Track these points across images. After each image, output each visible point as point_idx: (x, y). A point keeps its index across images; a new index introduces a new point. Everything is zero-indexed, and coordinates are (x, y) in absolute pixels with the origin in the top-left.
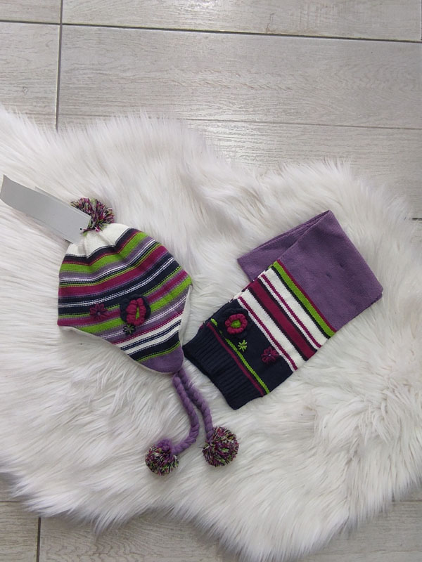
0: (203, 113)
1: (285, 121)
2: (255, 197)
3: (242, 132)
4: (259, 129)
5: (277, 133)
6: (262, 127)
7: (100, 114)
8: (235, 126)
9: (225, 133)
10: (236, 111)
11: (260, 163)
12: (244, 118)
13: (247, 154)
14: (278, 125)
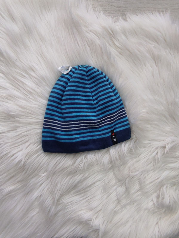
2: (112, 35)
11: (114, 15)
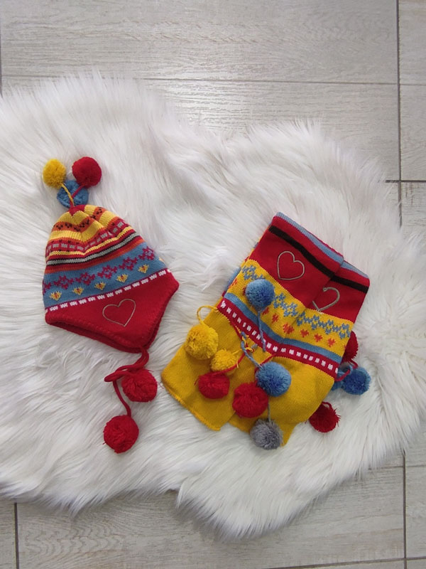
0: (163, 71)
1: (251, 79)
3: (206, 92)
4: (223, 88)
5: (243, 92)
6: (226, 86)
7: (48, 74)
8: (197, 86)
9: (187, 94)
10: (197, 68)
12: (206, 76)
13: (211, 117)
14: (244, 83)
